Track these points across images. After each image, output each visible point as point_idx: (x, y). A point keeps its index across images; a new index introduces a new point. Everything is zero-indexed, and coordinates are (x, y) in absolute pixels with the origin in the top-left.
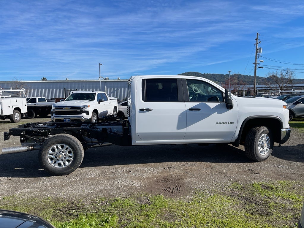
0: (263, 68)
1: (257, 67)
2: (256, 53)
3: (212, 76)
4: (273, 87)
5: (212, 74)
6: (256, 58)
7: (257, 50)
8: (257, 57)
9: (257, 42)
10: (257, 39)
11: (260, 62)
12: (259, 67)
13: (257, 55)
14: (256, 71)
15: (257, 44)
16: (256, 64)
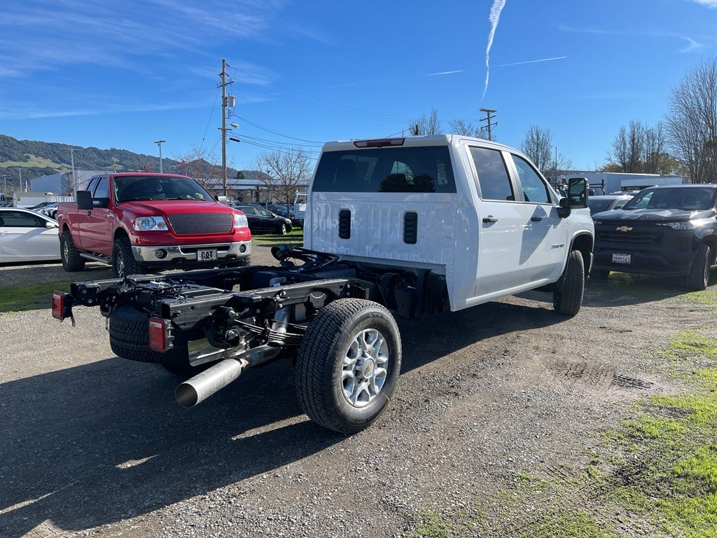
0: (239, 141)
1: (227, 138)
2: (224, 105)
3: (49, 147)
4: (233, 185)
5: (50, 144)
6: (224, 118)
7: (225, 99)
8: (226, 116)
9: (224, 81)
10: (223, 74)
11: (232, 128)
12: (231, 139)
13: (226, 112)
14: (226, 147)
15: (224, 85)
16: (224, 130)
